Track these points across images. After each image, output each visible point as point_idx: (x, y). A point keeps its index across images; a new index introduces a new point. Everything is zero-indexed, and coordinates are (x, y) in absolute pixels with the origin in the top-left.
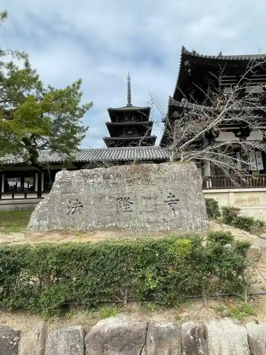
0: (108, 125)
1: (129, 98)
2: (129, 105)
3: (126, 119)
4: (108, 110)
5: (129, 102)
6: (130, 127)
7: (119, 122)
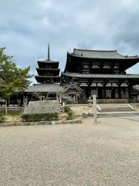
0: (37, 70)
1: (49, 56)
2: (49, 60)
3: (47, 67)
4: (38, 62)
5: (49, 58)
6: (48, 71)
7: (43, 68)
